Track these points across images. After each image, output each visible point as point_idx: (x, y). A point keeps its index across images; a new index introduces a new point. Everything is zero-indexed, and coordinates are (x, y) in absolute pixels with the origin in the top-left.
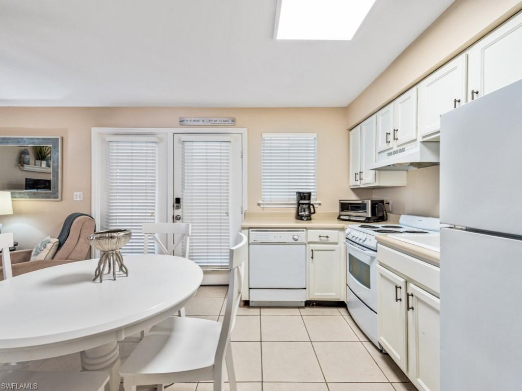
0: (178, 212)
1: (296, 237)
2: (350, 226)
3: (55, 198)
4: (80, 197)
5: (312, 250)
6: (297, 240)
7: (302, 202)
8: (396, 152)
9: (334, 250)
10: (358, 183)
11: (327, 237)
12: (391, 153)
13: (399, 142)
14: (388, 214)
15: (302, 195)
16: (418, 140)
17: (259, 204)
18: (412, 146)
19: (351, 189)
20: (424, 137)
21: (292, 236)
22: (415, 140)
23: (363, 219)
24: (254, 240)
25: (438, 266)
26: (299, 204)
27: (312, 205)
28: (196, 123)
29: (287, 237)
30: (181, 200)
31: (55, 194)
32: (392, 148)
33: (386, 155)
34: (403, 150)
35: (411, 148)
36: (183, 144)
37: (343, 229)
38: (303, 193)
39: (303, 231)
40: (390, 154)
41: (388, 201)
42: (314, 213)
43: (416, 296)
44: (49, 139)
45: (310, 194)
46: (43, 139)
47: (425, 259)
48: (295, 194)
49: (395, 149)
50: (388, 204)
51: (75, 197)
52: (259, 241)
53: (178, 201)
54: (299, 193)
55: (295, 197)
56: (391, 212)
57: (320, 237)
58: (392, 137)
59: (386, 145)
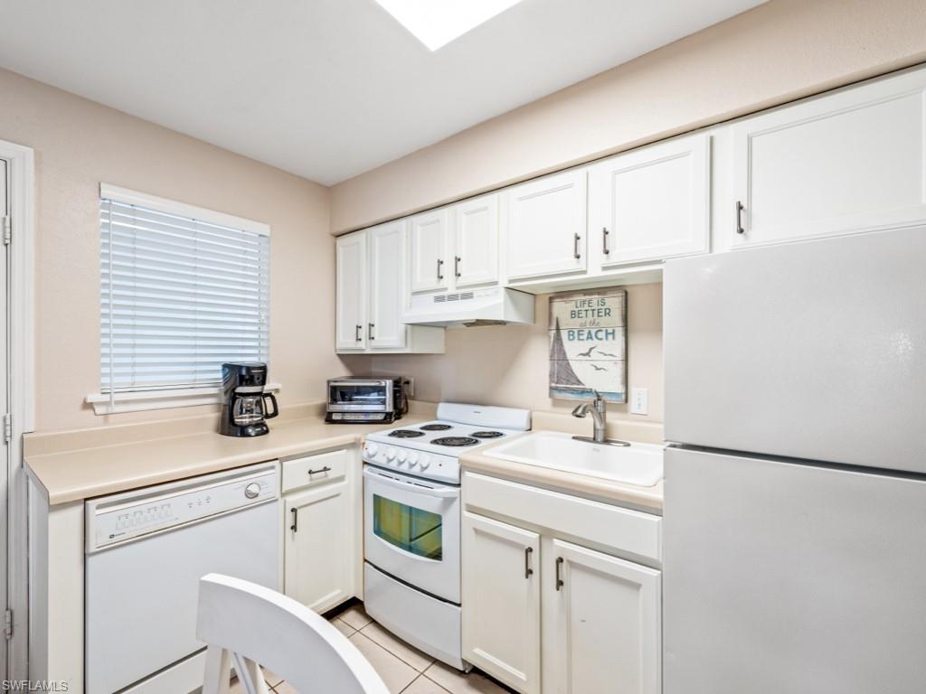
1: (253, 489)
2: (370, 436)
5: (294, 510)
6: (257, 495)
7: (240, 390)
8: (453, 298)
9: (337, 495)
10: (362, 345)
11: (325, 469)
12: (444, 297)
13: (461, 281)
14: (409, 401)
15: (244, 372)
16: (500, 283)
17: (88, 406)
18: (489, 292)
19: (339, 355)
20: (511, 281)
21: (243, 490)
22: (496, 283)
23: (380, 417)
24: (112, 536)
25: (658, 513)
26: (234, 397)
27: (269, 395)
29: (228, 494)
32: (446, 289)
33: (433, 299)
34: (468, 296)
35: (488, 295)
37: (355, 445)
38: (249, 369)
39: (273, 468)
40: (439, 299)
41: (407, 378)
42: (275, 413)
43: (569, 562)
45: (264, 369)
47: (587, 494)
48: (220, 368)
49: (451, 291)
50: (408, 383)
52: (131, 533)
54: (230, 368)
55: (220, 375)
56: (413, 398)
57: (310, 472)
58: (448, 269)
59: (432, 282)
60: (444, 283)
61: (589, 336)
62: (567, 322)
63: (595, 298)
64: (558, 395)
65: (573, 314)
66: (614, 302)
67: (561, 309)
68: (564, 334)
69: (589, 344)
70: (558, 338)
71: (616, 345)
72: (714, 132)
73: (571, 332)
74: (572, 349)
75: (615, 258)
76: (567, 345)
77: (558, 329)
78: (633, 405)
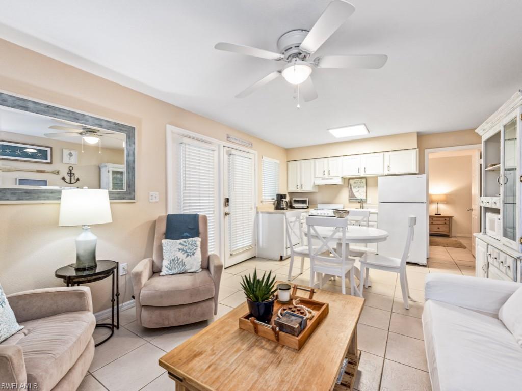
0: (227, 210)
3: (131, 199)
4: (156, 197)
7: (282, 200)
8: (327, 179)
10: (298, 190)
13: (330, 175)
16: (340, 176)
17: (262, 202)
19: (288, 193)
20: (343, 176)
28: (235, 141)
30: (230, 200)
31: (130, 194)
33: (321, 179)
35: (337, 179)
36: (229, 156)
40: (323, 179)
44: (124, 126)
46: (116, 124)
48: (276, 195)
49: (327, 177)
51: (151, 198)
53: (227, 200)
58: (326, 172)
59: (322, 175)
60: (325, 176)
61: (358, 187)
62: (353, 185)
63: (360, 180)
64: (351, 200)
65: (355, 183)
66: (364, 180)
67: (351, 182)
68: (352, 187)
69: (358, 189)
70: (351, 188)
71: (364, 189)
72: (384, 153)
73: (354, 187)
74: (354, 190)
75: (367, 173)
76: (353, 189)
77: (351, 186)
78: (368, 202)
